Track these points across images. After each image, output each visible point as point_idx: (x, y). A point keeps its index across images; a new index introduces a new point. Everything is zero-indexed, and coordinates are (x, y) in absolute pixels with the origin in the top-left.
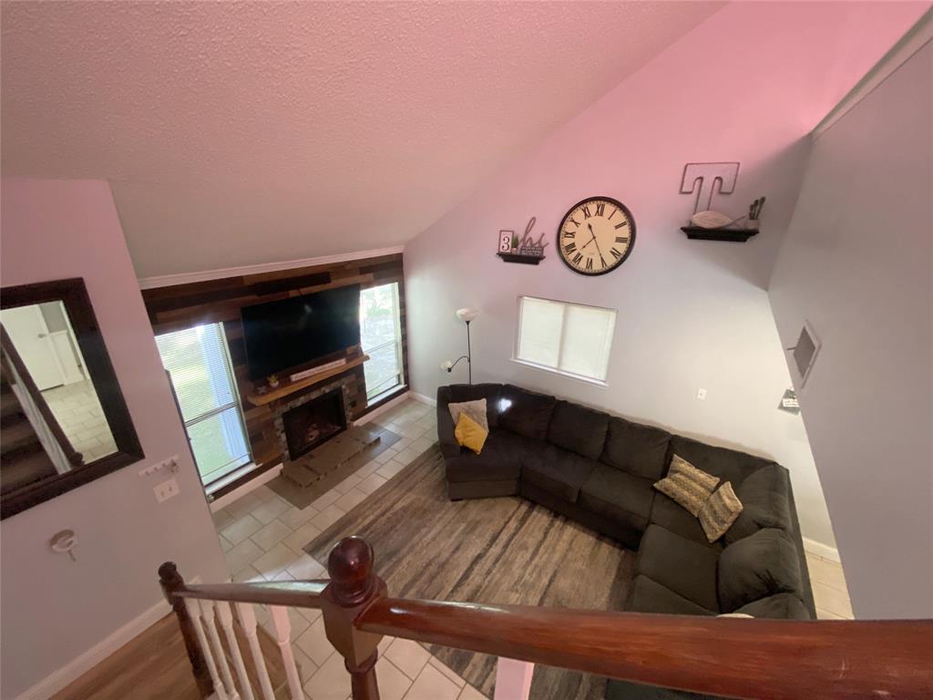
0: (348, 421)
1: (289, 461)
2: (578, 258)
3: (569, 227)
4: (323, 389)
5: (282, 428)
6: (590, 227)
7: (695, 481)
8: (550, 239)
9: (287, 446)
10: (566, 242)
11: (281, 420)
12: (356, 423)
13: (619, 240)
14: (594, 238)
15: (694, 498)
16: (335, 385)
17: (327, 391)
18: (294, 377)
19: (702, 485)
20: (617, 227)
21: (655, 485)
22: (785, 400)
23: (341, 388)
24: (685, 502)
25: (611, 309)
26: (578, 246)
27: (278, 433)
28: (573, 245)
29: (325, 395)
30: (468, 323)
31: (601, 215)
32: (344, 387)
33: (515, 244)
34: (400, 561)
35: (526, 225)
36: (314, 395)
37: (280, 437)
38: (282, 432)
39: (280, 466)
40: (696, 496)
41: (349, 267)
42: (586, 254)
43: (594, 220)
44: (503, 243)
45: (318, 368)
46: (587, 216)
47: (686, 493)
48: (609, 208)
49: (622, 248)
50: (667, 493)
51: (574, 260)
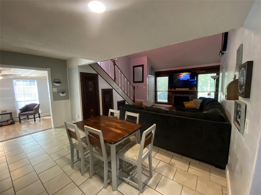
1: (173, 106)
4: (184, 95)
5: (173, 98)
9: (174, 103)
16: (187, 95)
17: (185, 96)
18: (176, 89)
30: (214, 79)
32: (190, 97)
36: (182, 95)
37: (173, 100)
41: (197, 69)
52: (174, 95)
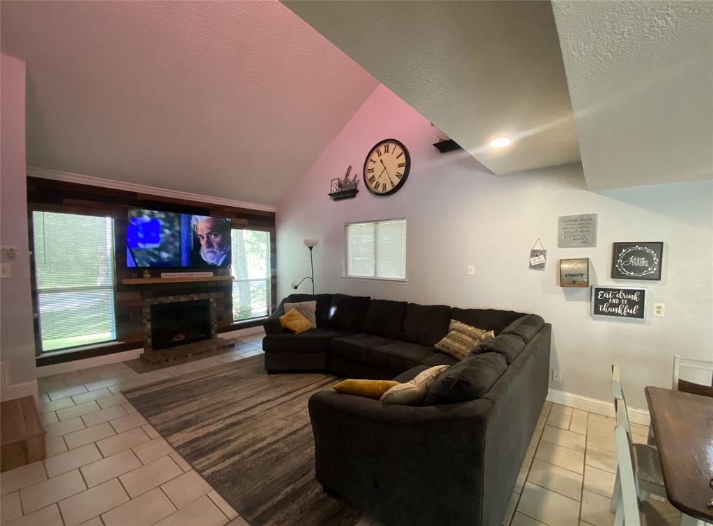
0: (213, 332)
1: (151, 349)
2: (377, 186)
3: (370, 165)
4: (192, 296)
5: (149, 317)
6: (381, 161)
7: (464, 333)
8: (361, 177)
9: (150, 335)
10: (369, 175)
11: (149, 310)
12: (220, 336)
13: (400, 166)
14: (385, 168)
15: (463, 348)
16: (203, 296)
17: (196, 299)
18: (163, 275)
19: (470, 336)
20: (398, 157)
21: (436, 346)
22: (532, 260)
23: (209, 300)
24: (457, 352)
25: (402, 219)
26: (376, 177)
27: (145, 321)
28: (373, 177)
29: (192, 301)
30: (311, 248)
31: (388, 152)
32: (211, 300)
33: (340, 185)
34: (196, 400)
35: (346, 171)
36: (183, 299)
37: (145, 324)
38: (148, 321)
39: (142, 351)
40: (465, 345)
41: (227, 210)
42: (381, 182)
43: (384, 157)
44: (333, 189)
45: (187, 273)
46: (380, 155)
47: (457, 345)
48: (392, 146)
49: (402, 171)
50: (444, 349)
51: (375, 187)
52: (148, 300)
